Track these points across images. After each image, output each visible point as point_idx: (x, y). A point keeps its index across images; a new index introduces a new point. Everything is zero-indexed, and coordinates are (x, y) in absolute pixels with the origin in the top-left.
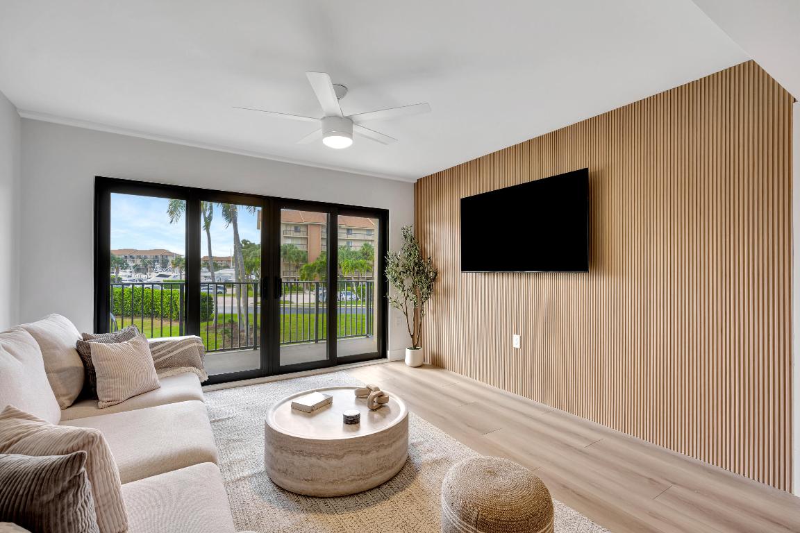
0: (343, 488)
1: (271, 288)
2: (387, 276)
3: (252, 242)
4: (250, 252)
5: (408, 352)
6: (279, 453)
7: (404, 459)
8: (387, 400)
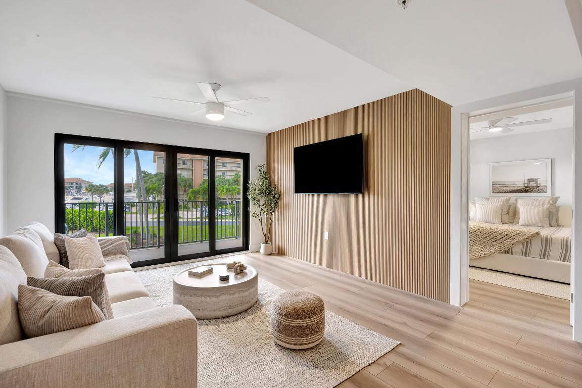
0: (219, 314)
1: (171, 206)
2: (249, 197)
3: (150, 172)
4: (148, 180)
5: (262, 246)
6: (182, 296)
7: (255, 300)
8: (245, 268)
